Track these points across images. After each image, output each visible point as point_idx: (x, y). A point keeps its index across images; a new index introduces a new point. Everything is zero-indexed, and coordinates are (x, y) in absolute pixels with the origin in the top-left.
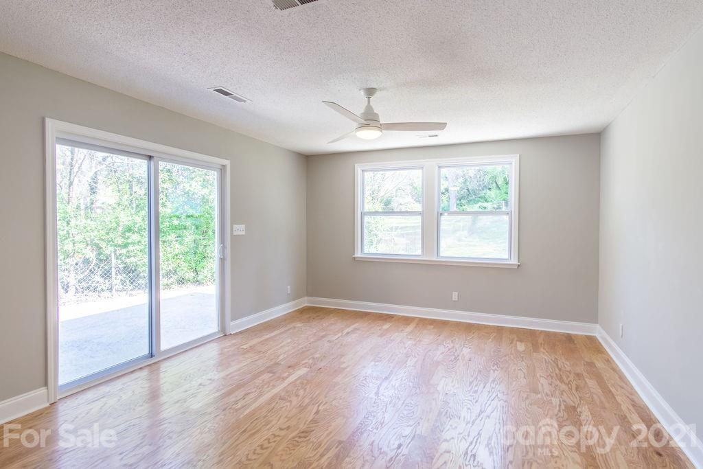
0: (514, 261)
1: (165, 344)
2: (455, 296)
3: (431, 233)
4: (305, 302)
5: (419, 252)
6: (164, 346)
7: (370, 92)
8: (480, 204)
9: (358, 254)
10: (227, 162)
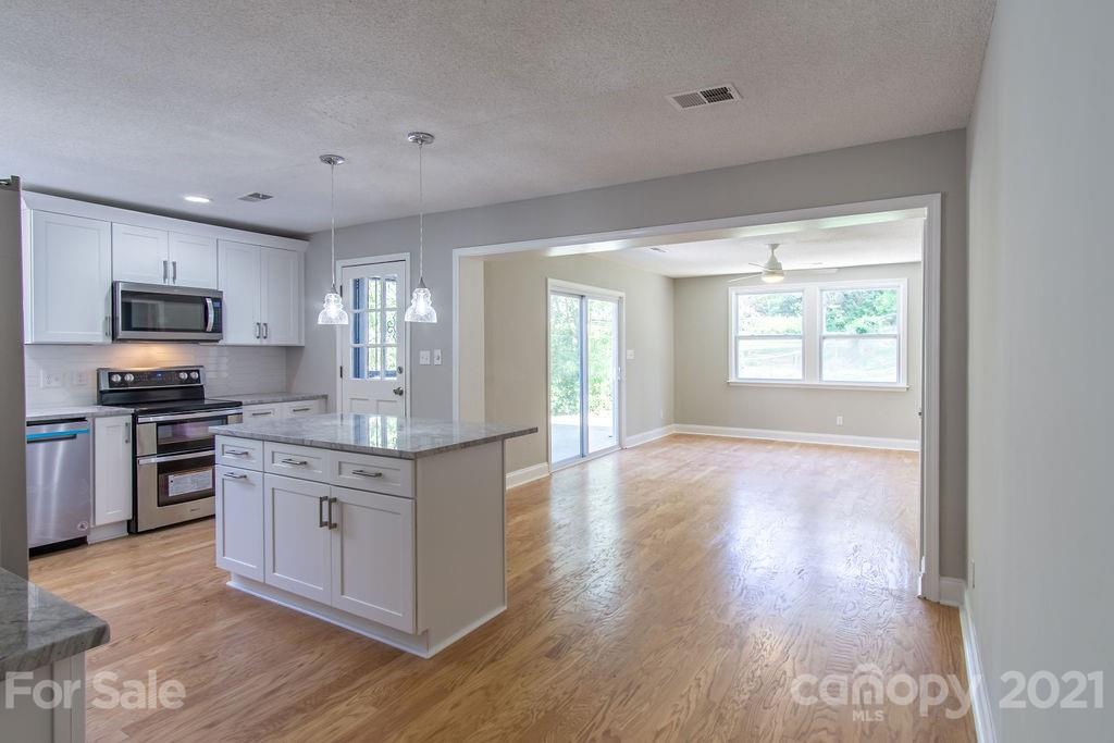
0: (903, 384)
1: (592, 448)
2: (839, 420)
3: (813, 357)
4: (675, 429)
5: (800, 377)
6: (591, 450)
7: (774, 246)
8: (865, 317)
9: (732, 379)
10: (623, 294)
